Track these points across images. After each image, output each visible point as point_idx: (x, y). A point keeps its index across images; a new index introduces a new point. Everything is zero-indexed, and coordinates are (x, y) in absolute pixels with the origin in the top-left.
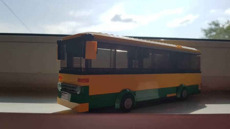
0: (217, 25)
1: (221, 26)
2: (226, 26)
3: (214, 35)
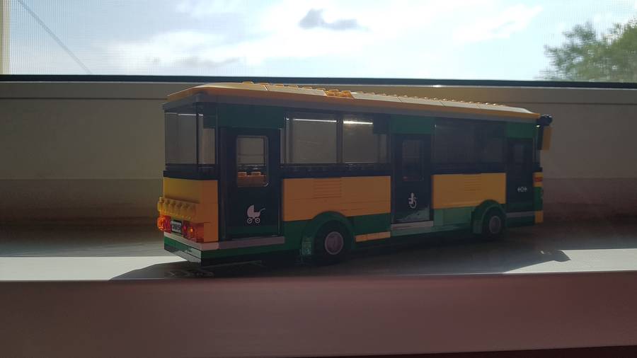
0: (587, 35)
1: (599, 38)
2: (612, 38)
3: (580, 64)
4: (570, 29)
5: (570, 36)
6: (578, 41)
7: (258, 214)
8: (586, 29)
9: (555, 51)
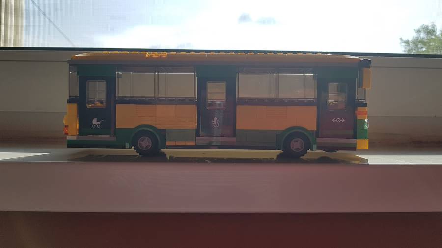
0: (430, 32)
4: (418, 27)
5: (418, 32)
6: (423, 36)
7: (99, 123)
8: (430, 28)
9: (407, 42)
